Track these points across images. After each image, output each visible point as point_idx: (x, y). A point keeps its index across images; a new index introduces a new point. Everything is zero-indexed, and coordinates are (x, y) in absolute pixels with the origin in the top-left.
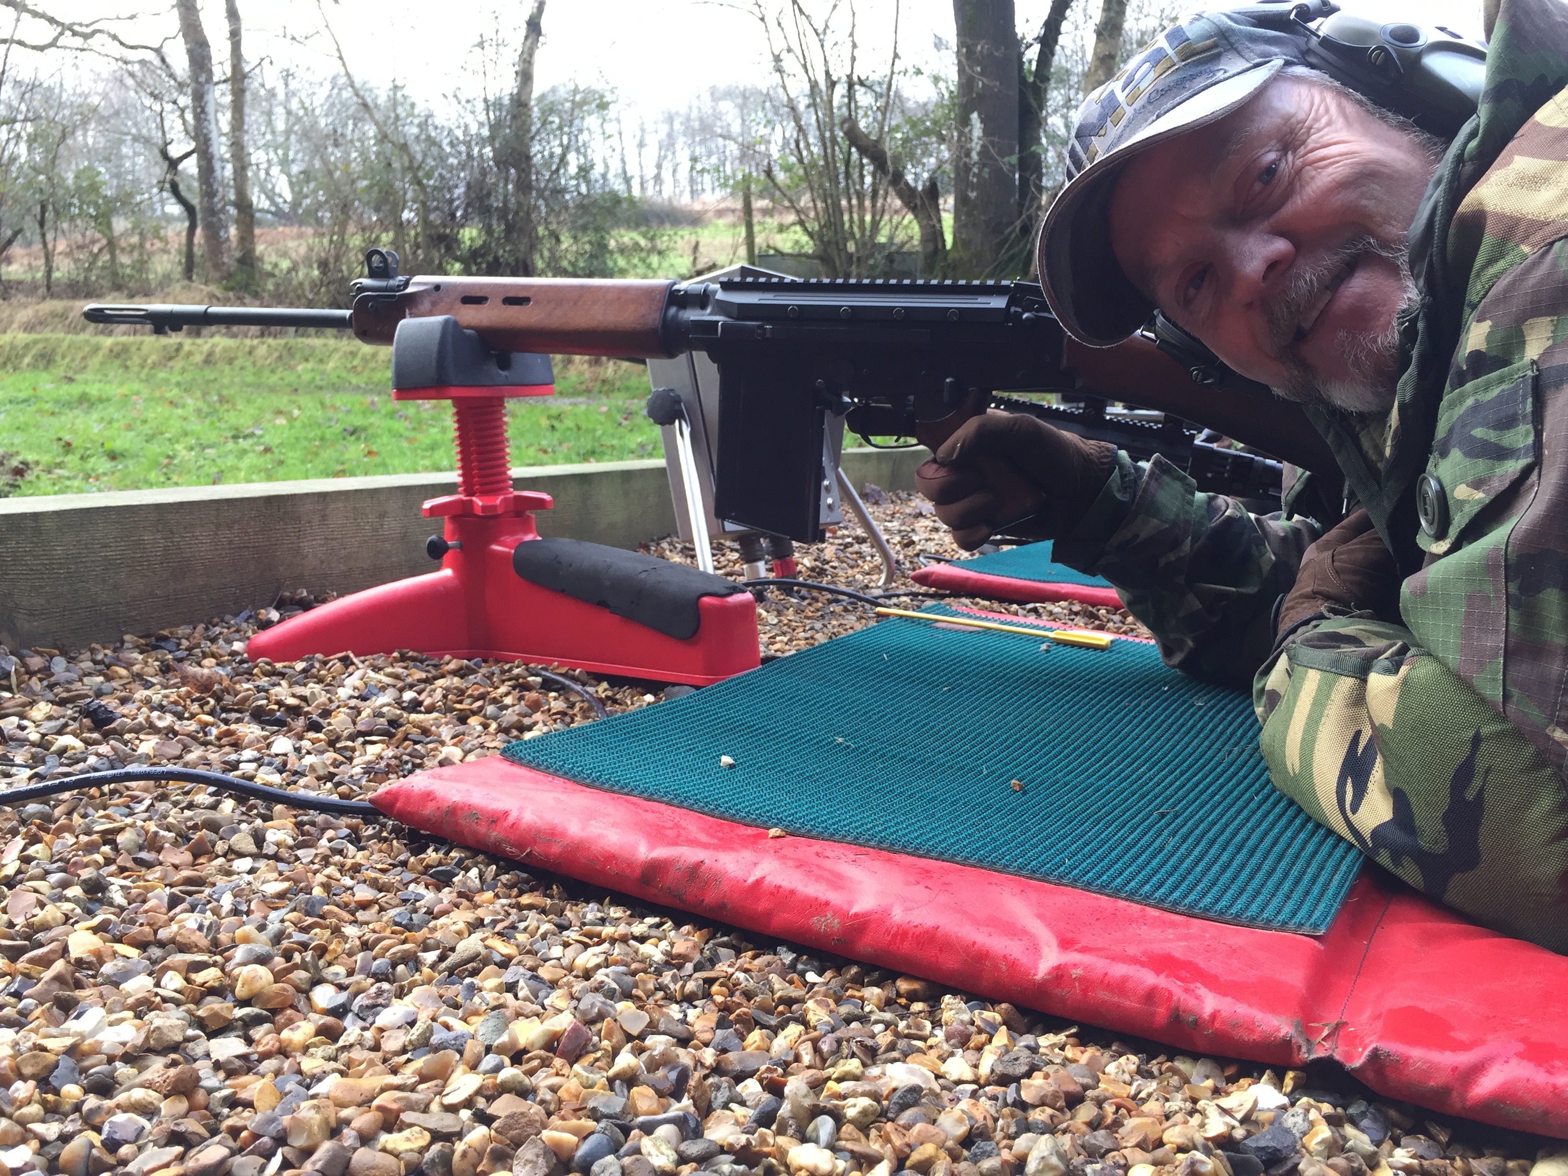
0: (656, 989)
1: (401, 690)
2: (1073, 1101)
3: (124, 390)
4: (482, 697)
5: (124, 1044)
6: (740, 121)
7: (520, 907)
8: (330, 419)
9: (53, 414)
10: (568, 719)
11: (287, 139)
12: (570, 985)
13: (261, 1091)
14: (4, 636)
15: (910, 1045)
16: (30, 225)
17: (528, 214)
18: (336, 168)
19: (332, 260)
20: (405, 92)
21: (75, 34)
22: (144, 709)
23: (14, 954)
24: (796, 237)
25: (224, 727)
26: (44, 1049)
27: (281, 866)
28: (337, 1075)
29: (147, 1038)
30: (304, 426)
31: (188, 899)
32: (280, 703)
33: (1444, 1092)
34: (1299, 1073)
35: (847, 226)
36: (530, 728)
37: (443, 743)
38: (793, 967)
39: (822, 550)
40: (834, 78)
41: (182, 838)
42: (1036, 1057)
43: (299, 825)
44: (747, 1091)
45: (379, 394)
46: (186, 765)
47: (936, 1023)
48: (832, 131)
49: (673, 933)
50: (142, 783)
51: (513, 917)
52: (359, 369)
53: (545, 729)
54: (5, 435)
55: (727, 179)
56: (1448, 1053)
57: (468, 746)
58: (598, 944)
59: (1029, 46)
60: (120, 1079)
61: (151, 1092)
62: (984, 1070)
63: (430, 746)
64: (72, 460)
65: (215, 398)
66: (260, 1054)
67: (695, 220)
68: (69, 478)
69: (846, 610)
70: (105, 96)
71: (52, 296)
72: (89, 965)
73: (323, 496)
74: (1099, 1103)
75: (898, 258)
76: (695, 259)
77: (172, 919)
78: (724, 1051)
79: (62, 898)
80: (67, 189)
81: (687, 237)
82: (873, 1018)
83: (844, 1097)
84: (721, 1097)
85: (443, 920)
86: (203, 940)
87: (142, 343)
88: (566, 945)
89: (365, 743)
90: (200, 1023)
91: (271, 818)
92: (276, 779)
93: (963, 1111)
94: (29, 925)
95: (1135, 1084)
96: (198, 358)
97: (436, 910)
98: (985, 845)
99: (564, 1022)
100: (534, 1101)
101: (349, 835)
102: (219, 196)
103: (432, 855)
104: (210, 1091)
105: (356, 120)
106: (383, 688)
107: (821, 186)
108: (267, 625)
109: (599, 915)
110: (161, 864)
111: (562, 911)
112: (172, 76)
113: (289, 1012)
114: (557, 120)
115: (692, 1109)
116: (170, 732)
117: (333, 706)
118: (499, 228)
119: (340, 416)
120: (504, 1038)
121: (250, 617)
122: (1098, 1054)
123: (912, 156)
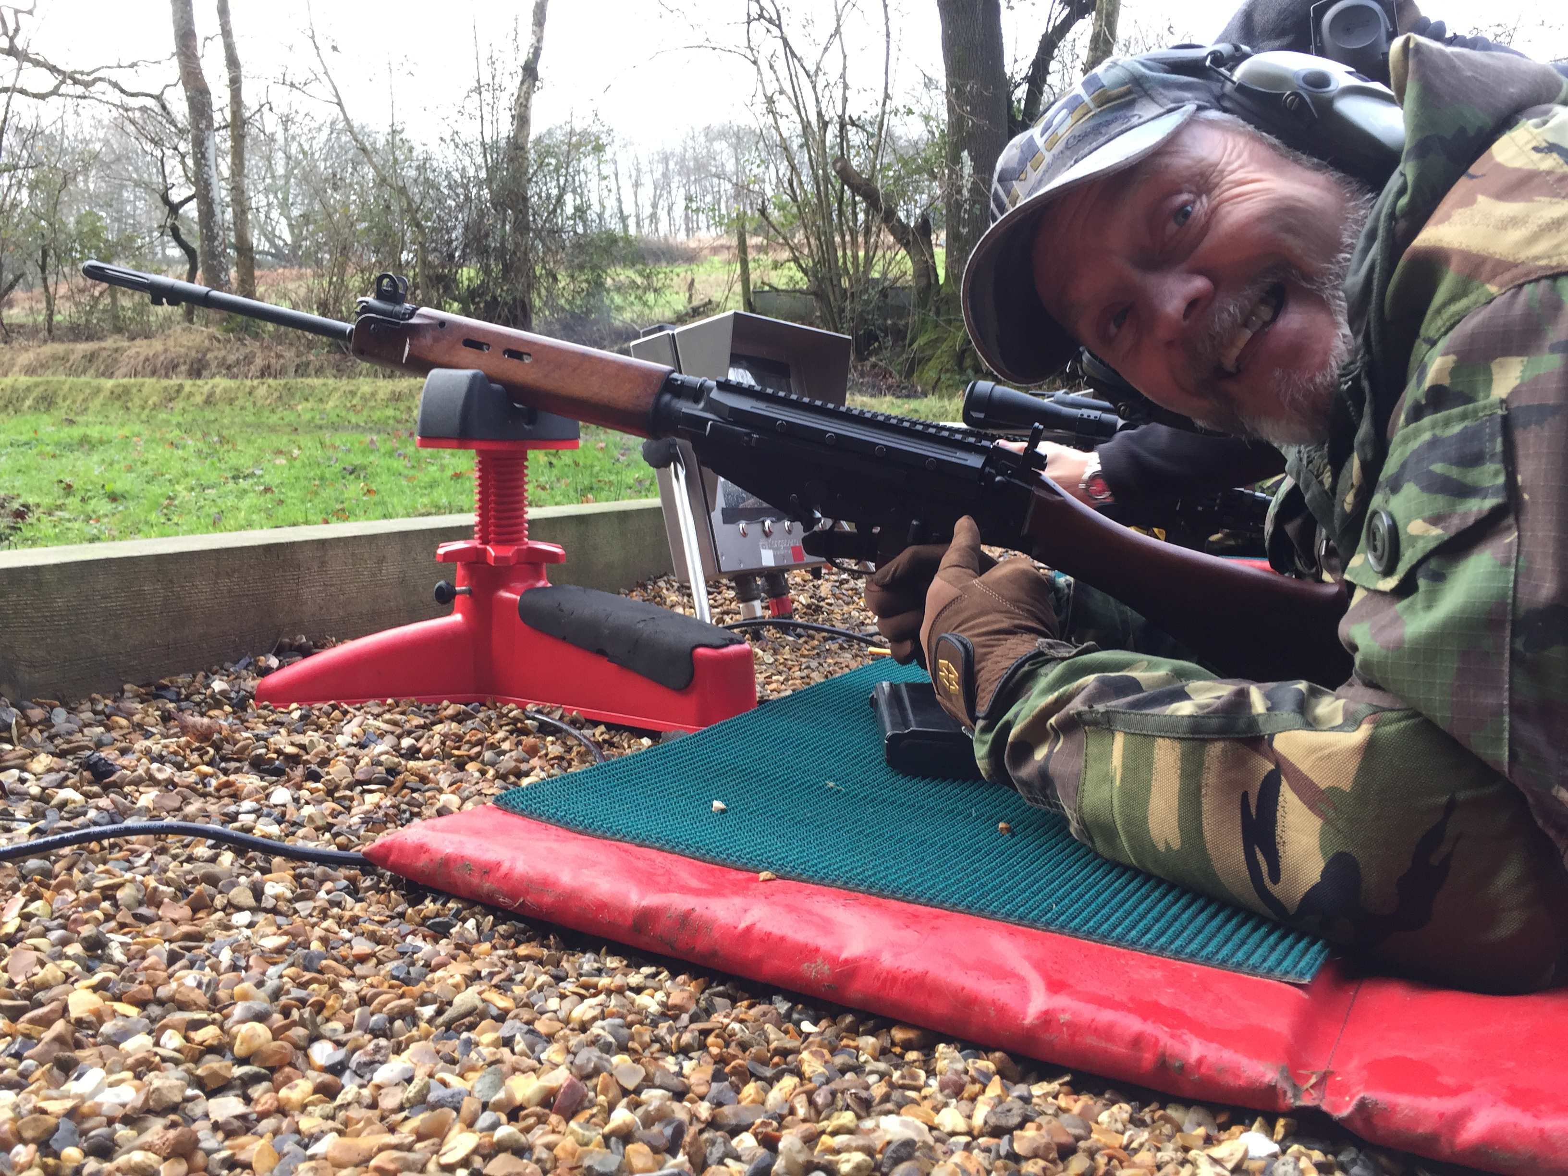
0: (652, 1041)
1: (399, 737)
2: (1066, 1152)
3: (126, 431)
4: (480, 742)
5: (124, 1105)
6: (733, 160)
7: (517, 958)
8: (329, 459)
9: (54, 456)
10: (565, 764)
11: (287, 183)
12: (566, 1038)
13: (260, 1152)
14: (5, 688)
15: (904, 1097)
16: (32, 270)
17: (526, 254)
18: (336, 211)
19: (331, 301)
20: (404, 136)
21: (76, 82)
22: (144, 760)
23: (14, 1014)
24: (791, 273)
25: (224, 779)
26: (44, 1112)
27: (280, 920)
28: (335, 1134)
29: (146, 1100)
30: (304, 466)
31: (188, 955)
32: (279, 752)
33: (1432, 1139)
34: (1290, 1120)
35: (841, 261)
36: (527, 774)
37: (441, 791)
38: (788, 1016)
39: (817, 587)
40: (827, 118)
41: (182, 892)
42: (1029, 1107)
43: (297, 878)
44: (743, 1145)
45: (379, 432)
46: (185, 818)
47: (931, 1073)
48: (825, 170)
49: (668, 983)
50: (142, 837)
51: (510, 969)
52: (359, 408)
53: (543, 775)
54: (6, 477)
55: (721, 217)
56: (1435, 1099)
57: (466, 793)
58: (594, 995)
59: (1018, 85)
60: (120, 1142)
61: (151, 1155)
62: (978, 1121)
63: (428, 794)
64: (73, 502)
65: (216, 439)
66: (259, 1113)
67: (690, 257)
68: (69, 520)
69: (841, 648)
70: (107, 142)
71: (53, 340)
72: (89, 1025)
73: (322, 544)
74: (1091, 1154)
75: (891, 293)
76: (691, 296)
77: (171, 976)
78: (720, 1104)
79: (62, 956)
80: (69, 236)
81: (682, 275)
82: (868, 1068)
83: (838, 1152)
84: (716, 1152)
85: (440, 973)
86: (200, 997)
87: (142, 385)
88: (563, 997)
89: (364, 791)
90: (198, 1082)
91: (269, 871)
92: (275, 830)
93: (957, 1165)
94: (30, 985)
95: (1128, 1134)
96: (199, 399)
97: (433, 963)
98: (974, 891)
99: (560, 1077)
100: (530, 1159)
101: (347, 887)
102: (220, 239)
103: (429, 906)
104: (209, 1153)
105: (355, 164)
106: (382, 736)
107: (814, 224)
108: (266, 671)
109: (596, 965)
110: (160, 919)
111: (559, 962)
112: (173, 122)
113: (287, 1069)
114: (553, 161)
115: (688, 1165)
116: (170, 784)
117: (332, 754)
118: (496, 268)
119: (340, 455)
120: (501, 1095)
121: (250, 664)
122: (1091, 1102)
123: (903, 194)
